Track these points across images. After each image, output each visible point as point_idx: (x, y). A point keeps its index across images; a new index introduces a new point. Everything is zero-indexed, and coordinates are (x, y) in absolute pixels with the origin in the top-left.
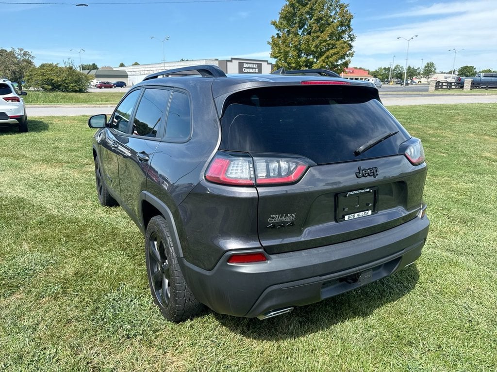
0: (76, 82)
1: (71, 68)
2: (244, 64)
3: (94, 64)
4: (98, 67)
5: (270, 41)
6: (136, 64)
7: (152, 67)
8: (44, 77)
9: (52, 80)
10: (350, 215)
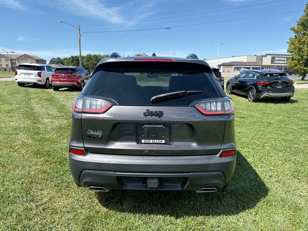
2: (276, 58)
5: (289, 41)
7: (212, 61)
10: (146, 140)
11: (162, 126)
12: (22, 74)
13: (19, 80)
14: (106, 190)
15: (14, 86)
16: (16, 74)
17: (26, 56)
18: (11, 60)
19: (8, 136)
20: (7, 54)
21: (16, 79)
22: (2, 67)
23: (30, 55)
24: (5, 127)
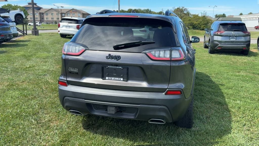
0: (205, 24)
1: (204, 17)
3: (224, 14)
4: (226, 16)
6: (251, 13)
8: (190, 22)
9: (193, 23)
10: (109, 78)
11: (121, 67)
12: (64, 27)
13: (61, 32)
14: (82, 114)
15: (57, 37)
16: (59, 26)
17: (74, 10)
18: (62, 14)
19: (38, 76)
20: (57, 8)
21: (59, 31)
22: (54, 20)
23: (78, 9)
24: (38, 70)
